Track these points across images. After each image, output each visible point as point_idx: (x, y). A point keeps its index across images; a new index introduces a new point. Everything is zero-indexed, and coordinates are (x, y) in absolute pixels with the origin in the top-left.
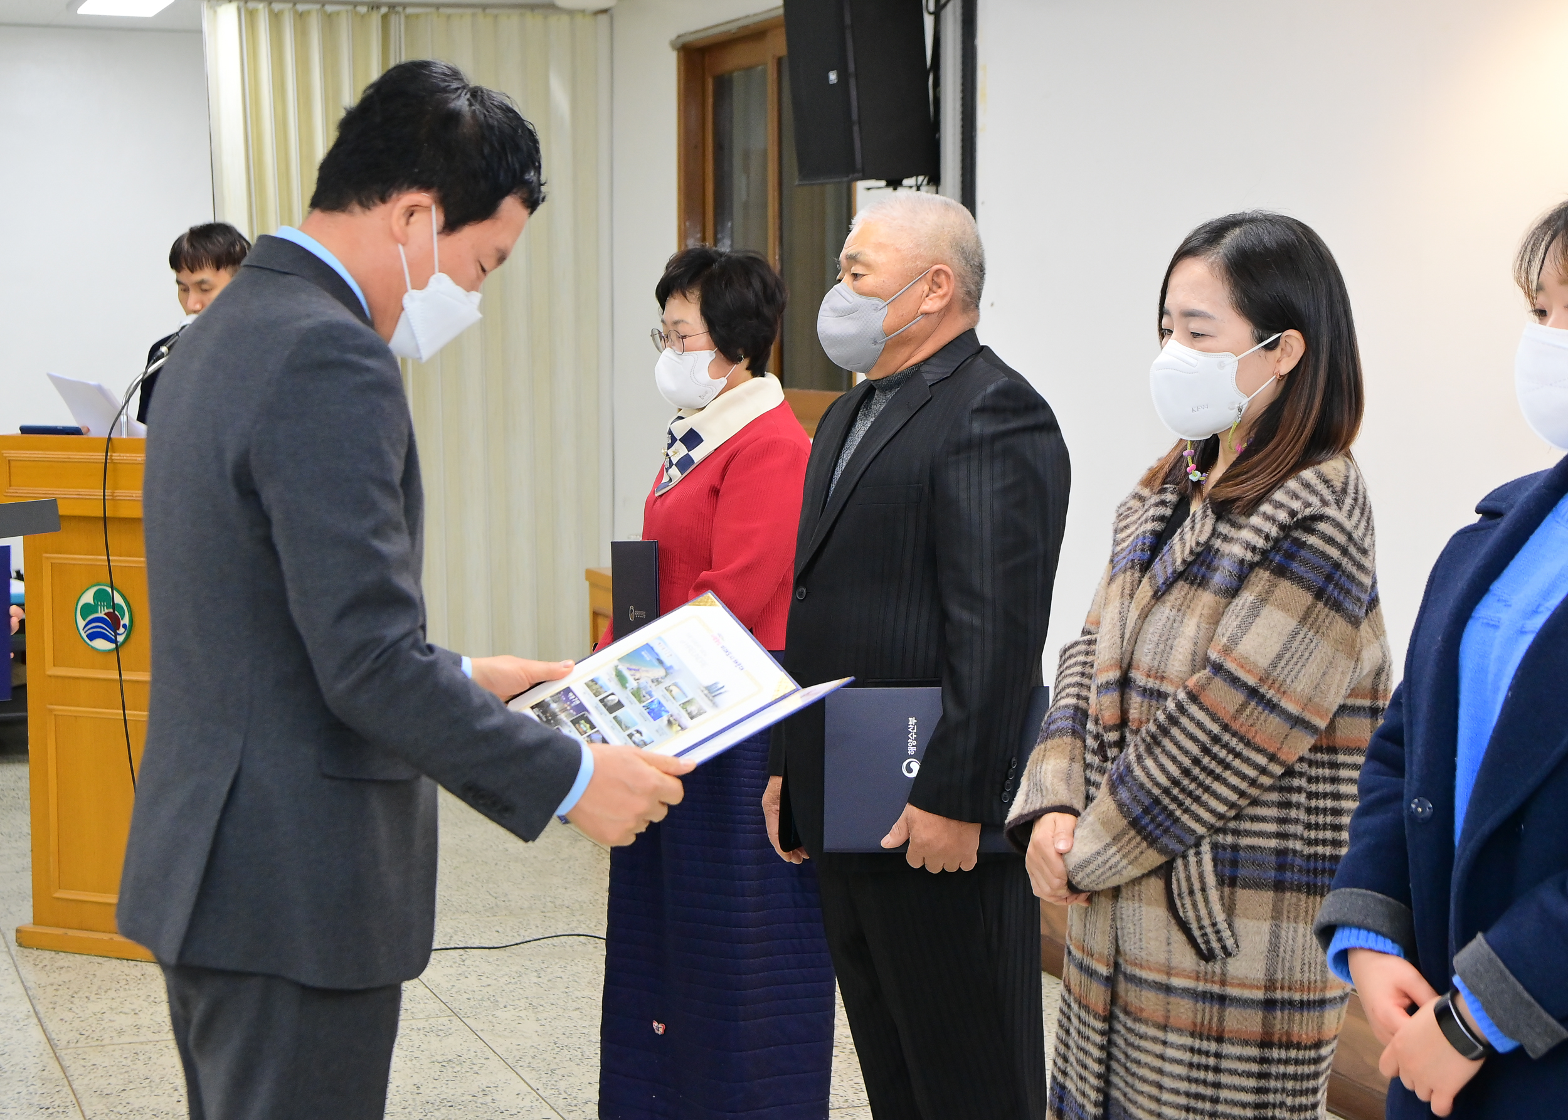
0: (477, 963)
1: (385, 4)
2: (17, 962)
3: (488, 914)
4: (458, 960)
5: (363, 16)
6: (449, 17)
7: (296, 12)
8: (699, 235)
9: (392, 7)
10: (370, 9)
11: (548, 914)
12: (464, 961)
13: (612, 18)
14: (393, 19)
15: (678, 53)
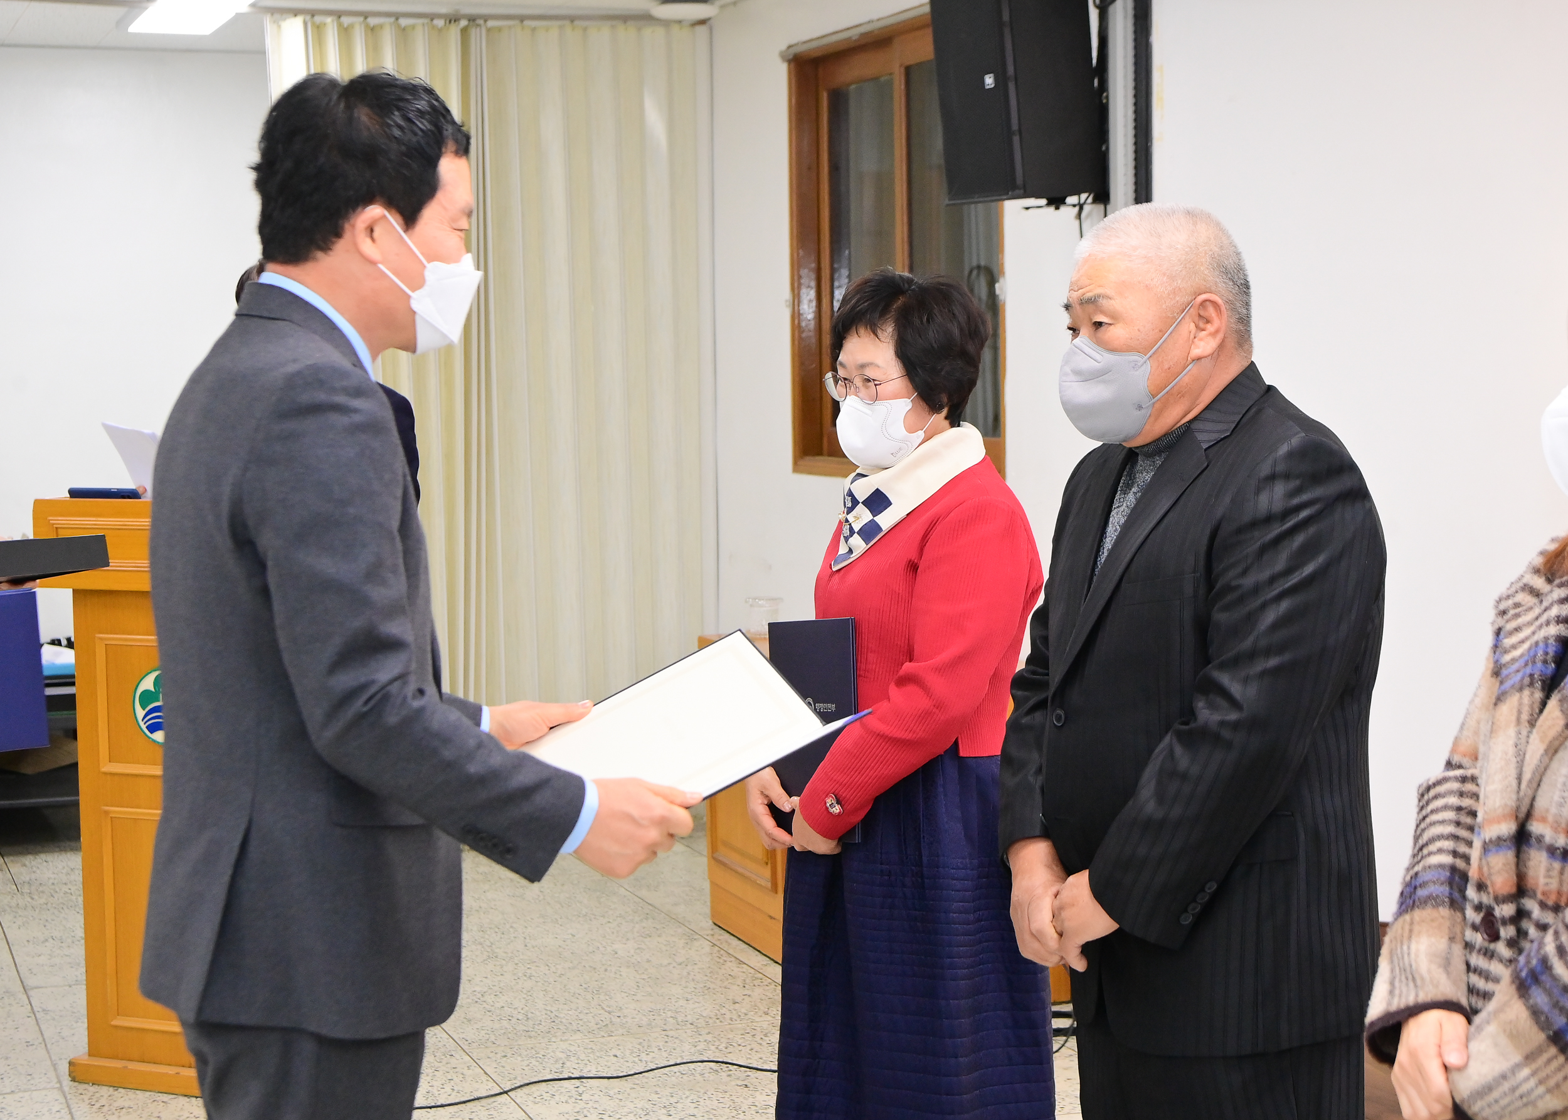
0: (596, 1097)
1: (465, 16)
2: (71, 1102)
3: (602, 1033)
4: (574, 1093)
5: (440, 30)
6: (534, 29)
7: (367, 26)
8: (813, 265)
9: (472, 19)
10: (448, 22)
11: (670, 1033)
12: (580, 1095)
13: (711, 29)
14: (474, 33)
15: (789, 65)
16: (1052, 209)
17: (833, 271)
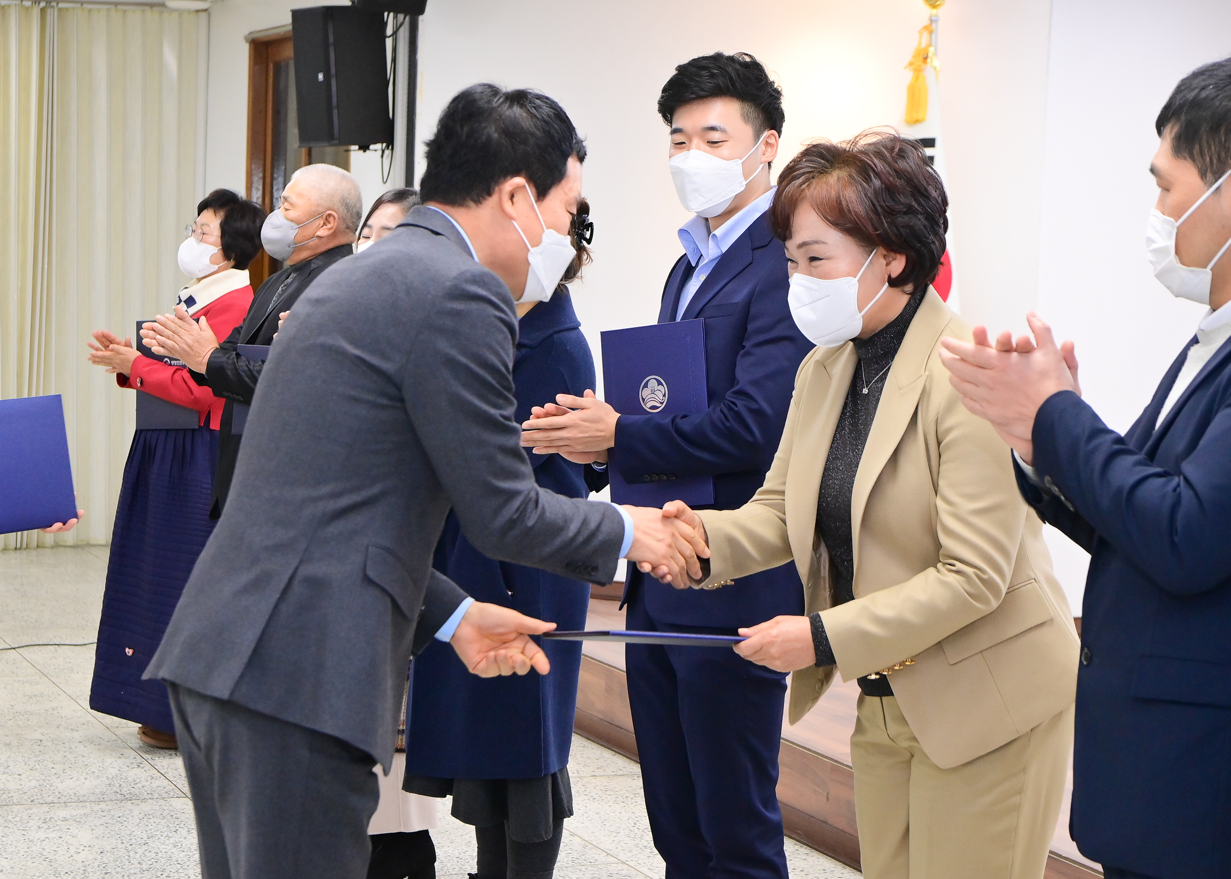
5: (27, 9)
6: (90, 11)
8: (261, 175)
9: (49, 2)
10: (34, 3)
13: (210, 15)
14: (49, 11)
15: (250, 46)
16: (361, 152)
17: (272, 179)
